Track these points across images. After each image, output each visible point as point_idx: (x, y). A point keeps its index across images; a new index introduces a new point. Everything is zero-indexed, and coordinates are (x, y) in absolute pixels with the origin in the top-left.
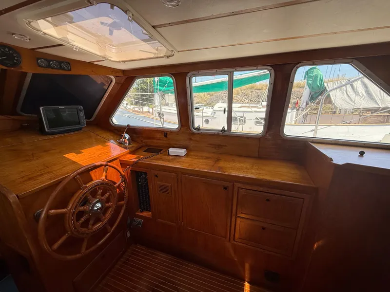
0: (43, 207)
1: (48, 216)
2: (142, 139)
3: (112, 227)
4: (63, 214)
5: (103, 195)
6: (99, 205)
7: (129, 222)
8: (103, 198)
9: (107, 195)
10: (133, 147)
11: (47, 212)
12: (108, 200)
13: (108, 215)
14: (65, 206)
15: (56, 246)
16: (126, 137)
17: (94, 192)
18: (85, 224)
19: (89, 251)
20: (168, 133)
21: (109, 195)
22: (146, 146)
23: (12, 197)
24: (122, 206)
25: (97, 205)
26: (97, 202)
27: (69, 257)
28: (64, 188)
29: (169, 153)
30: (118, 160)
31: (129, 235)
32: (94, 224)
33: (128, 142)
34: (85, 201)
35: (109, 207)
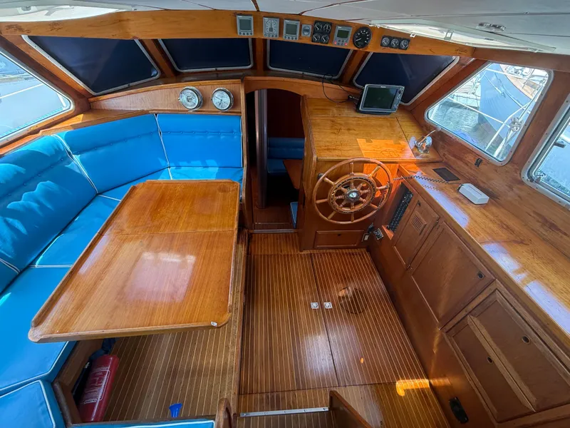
0: (324, 173)
1: (323, 181)
2: (446, 153)
3: (355, 219)
4: (331, 185)
5: (363, 188)
6: (354, 195)
7: (371, 226)
8: (361, 191)
9: (366, 191)
10: (427, 157)
11: (324, 178)
12: (364, 196)
13: (358, 208)
14: (334, 180)
15: (319, 202)
16: (427, 141)
17: (357, 182)
18: (339, 202)
19: (331, 221)
20: (484, 161)
21: (367, 193)
22: (446, 164)
23: (315, 157)
24: (373, 209)
25: (354, 194)
26: (355, 191)
27: (321, 214)
28: (341, 167)
29: (459, 188)
30: (398, 165)
31: (366, 238)
32: (345, 206)
33: (425, 148)
34: (347, 186)
35: (362, 202)
